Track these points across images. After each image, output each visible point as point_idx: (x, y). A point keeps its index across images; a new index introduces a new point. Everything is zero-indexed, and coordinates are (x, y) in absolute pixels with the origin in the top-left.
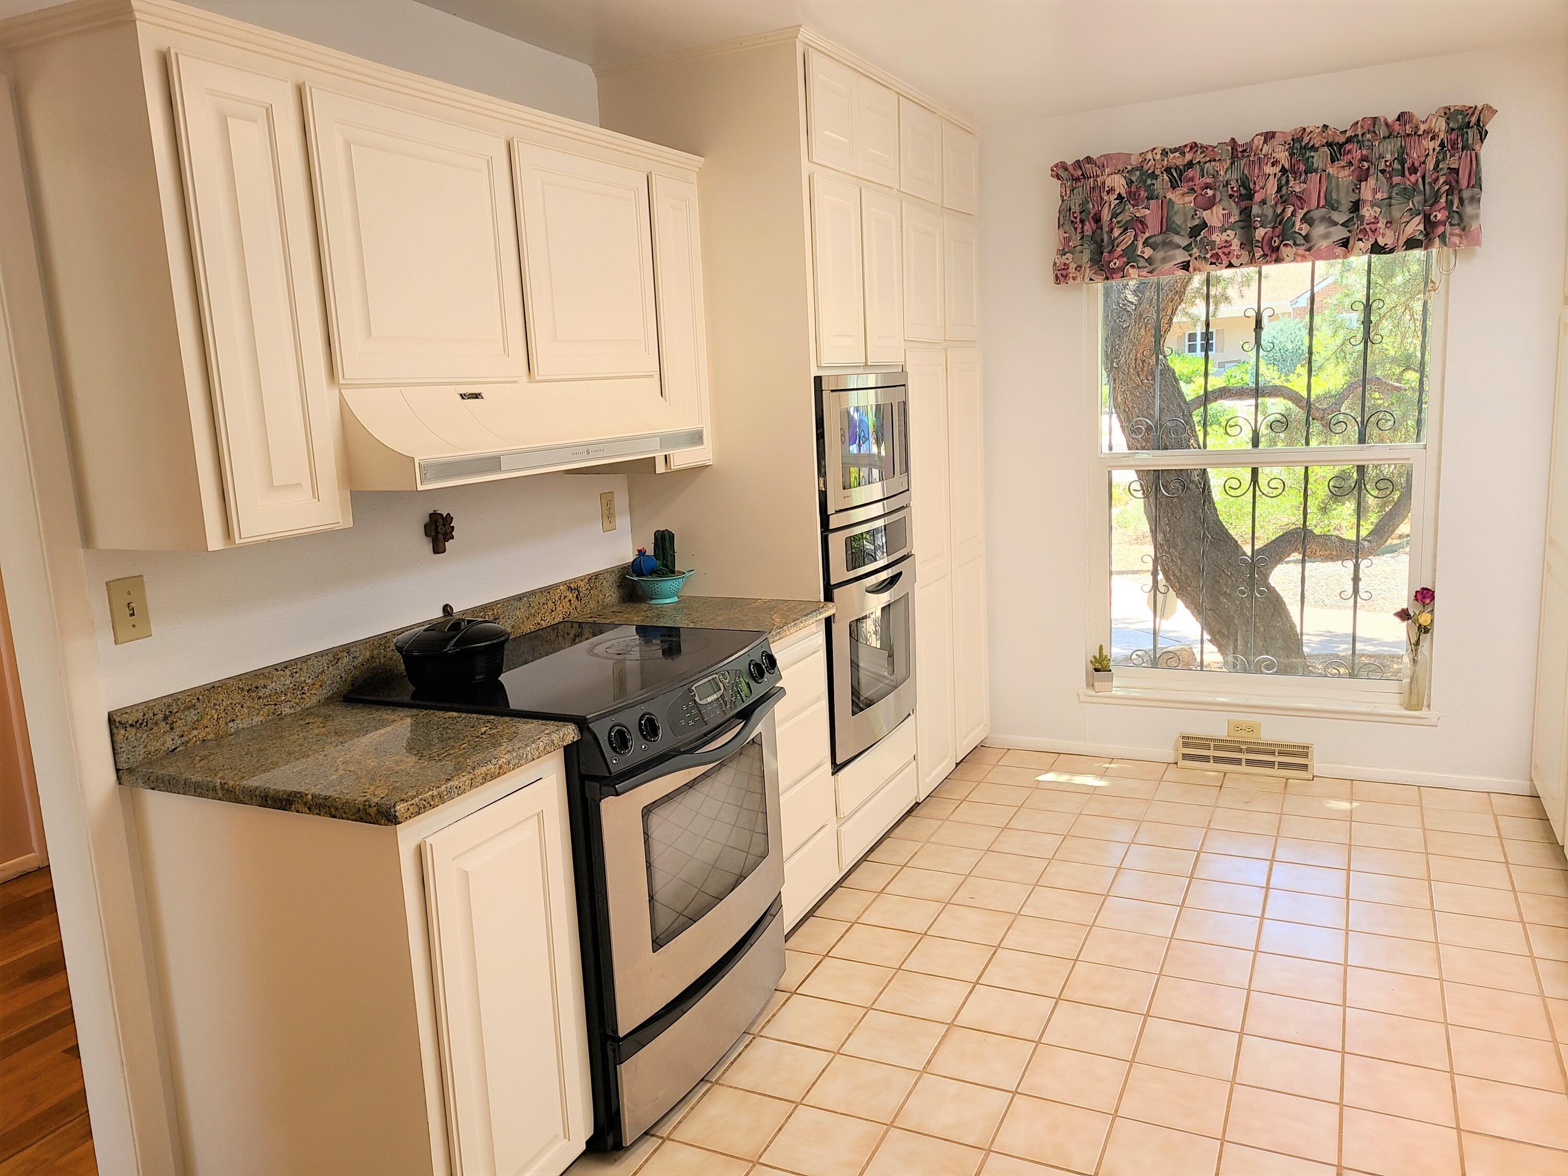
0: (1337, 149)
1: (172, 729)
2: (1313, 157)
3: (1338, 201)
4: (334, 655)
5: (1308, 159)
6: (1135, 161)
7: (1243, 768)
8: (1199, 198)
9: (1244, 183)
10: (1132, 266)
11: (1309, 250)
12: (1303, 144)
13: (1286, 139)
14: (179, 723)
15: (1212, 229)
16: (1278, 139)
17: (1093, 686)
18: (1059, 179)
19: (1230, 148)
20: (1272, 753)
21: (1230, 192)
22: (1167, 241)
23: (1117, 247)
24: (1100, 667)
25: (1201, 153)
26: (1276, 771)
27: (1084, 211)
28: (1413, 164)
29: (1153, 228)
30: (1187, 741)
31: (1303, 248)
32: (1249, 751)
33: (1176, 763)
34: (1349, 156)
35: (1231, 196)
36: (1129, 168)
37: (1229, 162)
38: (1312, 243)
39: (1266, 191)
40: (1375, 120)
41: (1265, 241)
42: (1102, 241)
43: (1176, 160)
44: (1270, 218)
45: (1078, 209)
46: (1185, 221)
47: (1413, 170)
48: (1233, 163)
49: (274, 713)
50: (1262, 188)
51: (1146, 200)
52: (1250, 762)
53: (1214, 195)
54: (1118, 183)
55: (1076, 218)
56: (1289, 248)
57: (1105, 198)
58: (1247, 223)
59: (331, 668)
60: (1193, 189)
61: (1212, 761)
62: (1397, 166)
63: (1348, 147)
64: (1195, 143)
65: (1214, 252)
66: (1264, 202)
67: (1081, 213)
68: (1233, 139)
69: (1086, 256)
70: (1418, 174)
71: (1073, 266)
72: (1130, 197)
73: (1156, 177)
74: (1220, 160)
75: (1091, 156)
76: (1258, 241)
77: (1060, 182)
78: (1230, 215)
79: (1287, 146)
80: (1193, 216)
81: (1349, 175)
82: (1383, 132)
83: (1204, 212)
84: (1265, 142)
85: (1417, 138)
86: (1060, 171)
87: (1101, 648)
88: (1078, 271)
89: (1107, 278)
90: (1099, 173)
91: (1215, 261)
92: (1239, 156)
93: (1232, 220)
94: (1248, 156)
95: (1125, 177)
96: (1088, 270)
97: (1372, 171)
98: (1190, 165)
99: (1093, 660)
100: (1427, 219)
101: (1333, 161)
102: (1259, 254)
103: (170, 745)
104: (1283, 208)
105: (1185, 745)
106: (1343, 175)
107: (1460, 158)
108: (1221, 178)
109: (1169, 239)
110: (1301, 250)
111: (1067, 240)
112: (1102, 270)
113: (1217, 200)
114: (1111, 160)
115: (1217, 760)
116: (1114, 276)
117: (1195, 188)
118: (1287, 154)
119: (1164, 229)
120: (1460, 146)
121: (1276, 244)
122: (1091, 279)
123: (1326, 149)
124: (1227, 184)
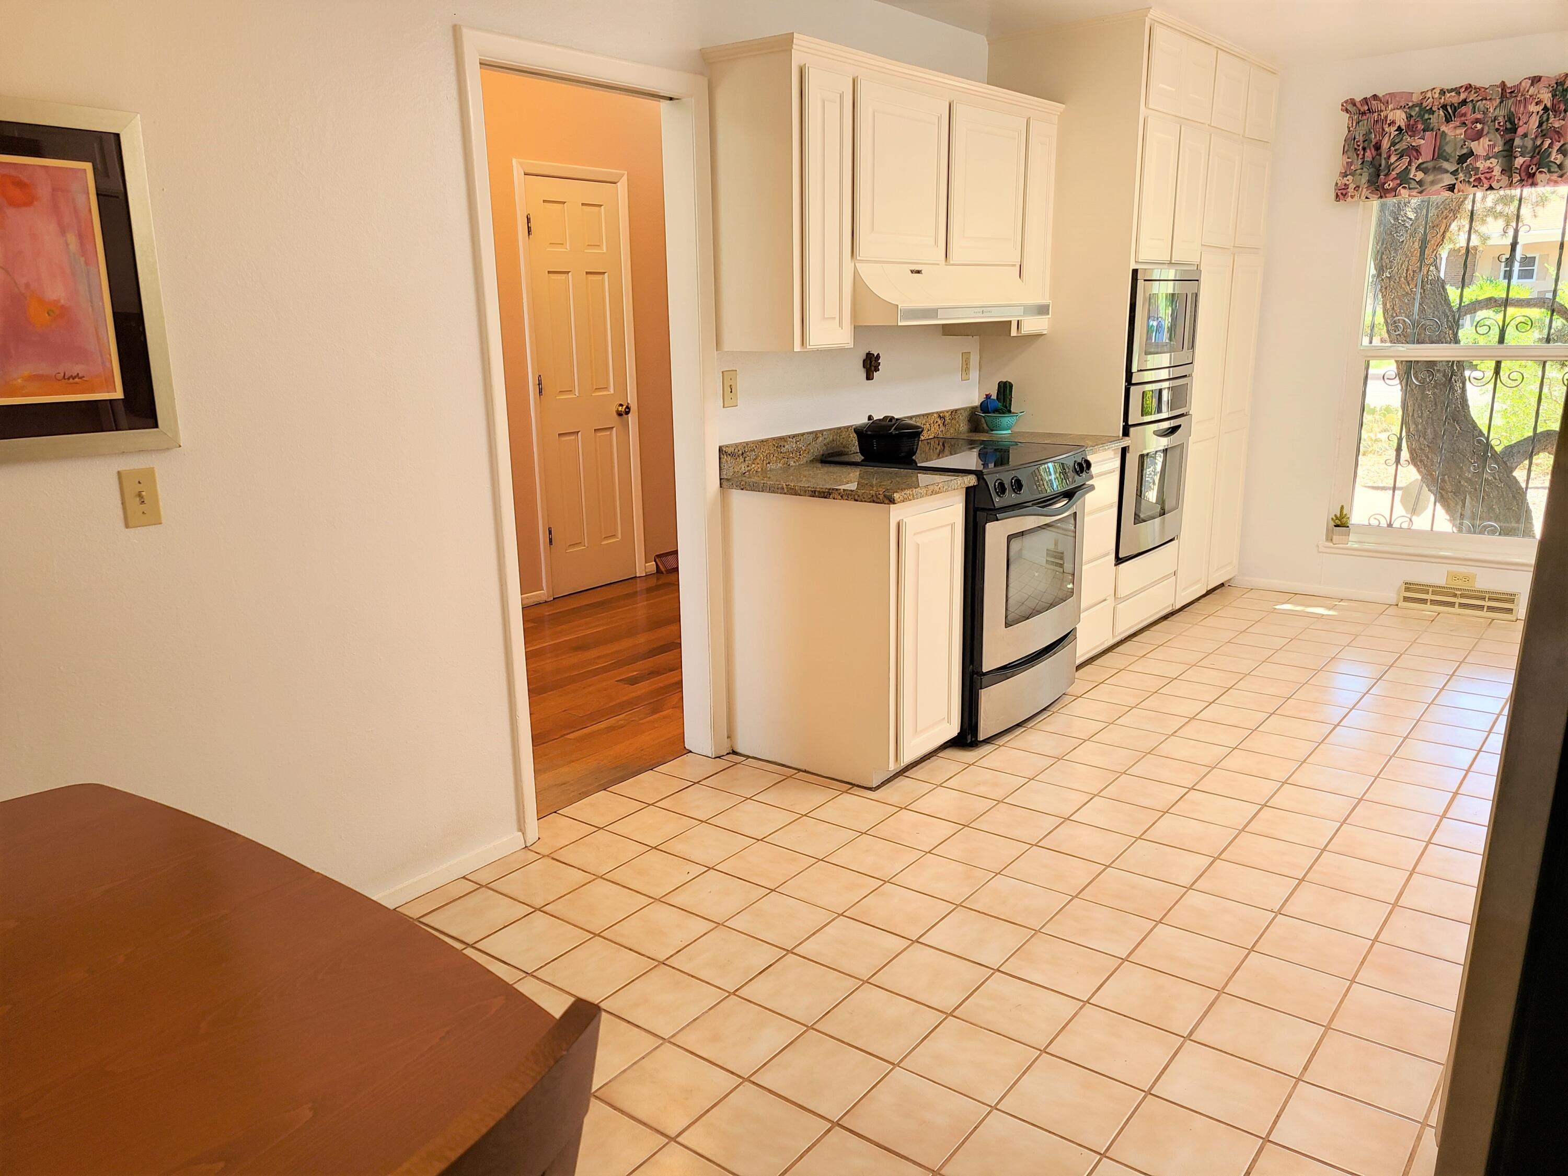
1: (745, 461)
4: (816, 434)
5: (1567, 99)
6: (1416, 99)
7: (1457, 610)
8: (1470, 131)
9: (1510, 118)
10: (1404, 188)
11: (1561, 176)
13: (1550, 83)
14: (747, 459)
15: (1477, 157)
16: (1544, 83)
17: (1332, 540)
18: (1347, 112)
19: (1500, 90)
20: (1484, 599)
21: (1497, 126)
22: (1437, 167)
23: (1393, 170)
24: (1339, 523)
25: (1475, 93)
26: (1484, 613)
27: (1366, 140)
29: (1426, 156)
30: (1409, 587)
31: (1556, 174)
32: (1462, 596)
33: (1397, 605)
35: (1497, 130)
36: (1410, 104)
37: (1498, 101)
38: (1565, 171)
39: (1529, 125)
41: (1523, 168)
42: (1380, 166)
43: (1452, 98)
44: (1529, 149)
45: (1361, 139)
48: (1501, 102)
49: (787, 464)
50: (1525, 123)
51: (1422, 132)
52: (1462, 605)
53: (1482, 129)
54: (1400, 117)
55: (1359, 146)
56: (1543, 175)
57: (1387, 129)
58: (1509, 153)
59: (814, 442)
60: (1464, 123)
61: (1429, 603)
64: (1470, 85)
65: (1477, 177)
66: (1525, 135)
67: (1364, 142)
68: (1503, 82)
69: (1364, 179)
71: (1352, 186)
72: (1411, 129)
73: (1433, 112)
74: (1491, 99)
75: (1378, 94)
76: (1516, 168)
77: (1348, 115)
78: (1494, 146)
79: (1551, 89)
80: (1462, 146)
83: (1472, 143)
84: (1532, 84)
86: (1349, 106)
87: (1342, 508)
88: (1357, 191)
89: (1381, 197)
90: (1383, 108)
91: (1478, 183)
92: (1508, 96)
93: (1496, 150)
94: (1516, 96)
95: (1406, 112)
96: (1365, 190)
98: (1464, 102)
99: (1334, 518)
102: (1516, 179)
103: (743, 470)
104: (1542, 140)
105: (1407, 590)
108: (1490, 115)
109: (1439, 165)
110: (1554, 176)
111: (1349, 164)
112: (1378, 190)
113: (1485, 132)
114: (1395, 97)
115: (1434, 602)
116: (1387, 195)
117: (1467, 122)
118: (1550, 95)
119: (1436, 156)
121: (1533, 171)
122: (1367, 198)
124: (1495, 119)
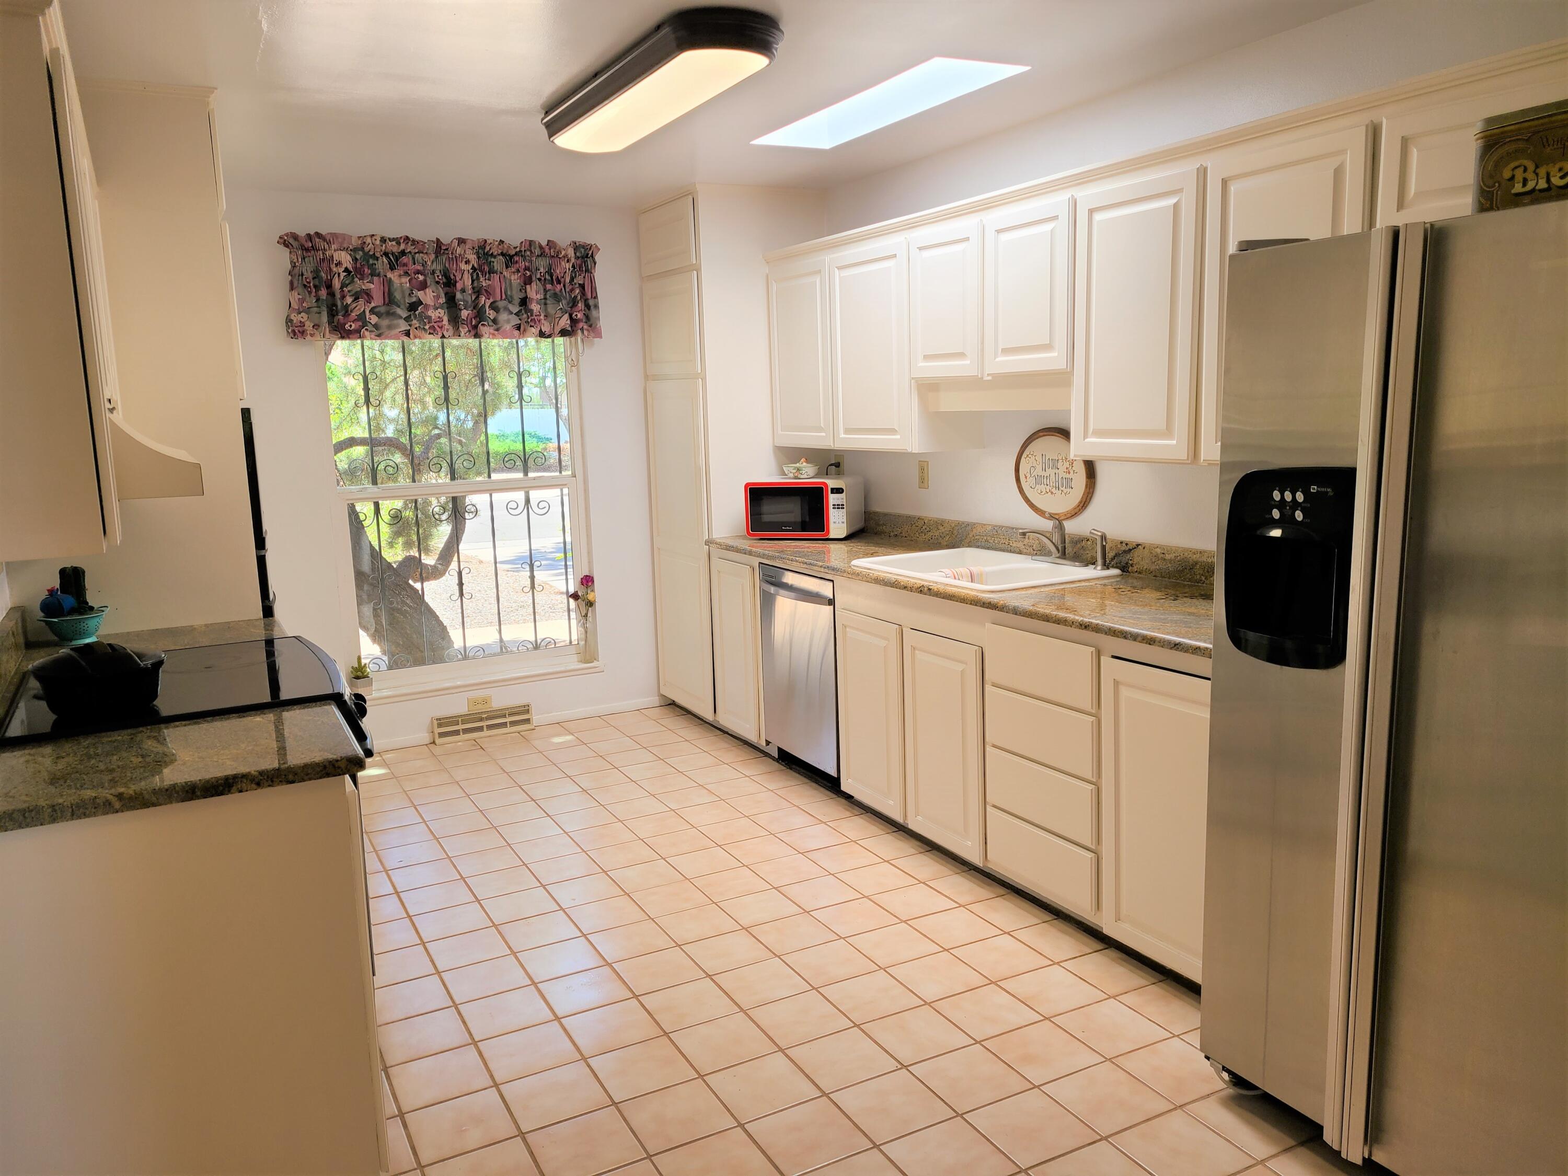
0: (509, 259)
2: (493, 262)
3: (511, 297)
5: (490, 262)
6: (355, 243)
7: (486, 733)
8: (414, 281)
9: (446, 274)
10: (365, 330)
11: (497, 330)
12: (486, 251)
13: (474, 246)
15: (427, 307)
16: (469, 245)
18: (287, 246)
19: (435, 245)
20: (504, 716)
21: (437, 279)
22: (391, 312)
23: (351, 311)
24: (360, 675)
26: (508, 729)
27: (315, 278)
28: (558, 277)
29: (377, 301)
32: (488, 718)
33: (434, 742)
34: (517, 265)
35: (438, 283)
36: (351, 247)
37: (434, 256)
38: (499, 326)
39: (464, 282)
40: (531, 243)
41: (468, 321)
42: (336, 305)
43: (392, 247)
44: (469, 303)
45: (310, 276)
46: (404, 297)
47: (559, 282)
48: (437, 257)
50: (461, 280)
51: (370, 277)
52: (490, 727)
53: (425, 281)
54: (345, 258)
55: (309, 283)
56: (486, 327)
57: (335, 269)
58: (451, 303)
60: (407, 273)
61: (461, 733)
62: (548, 277)
63: (516, 258)
64: (407, 237)
65: (430, 324)
66: (463, 291)
67: (313, 279)
68: (438, 240)
69: (325, 318)
70: (562, 285)
71: (310, 324)
72: (359, 272)
73: (377, 259)
74: (426, 253)
75: (319, 231)
76: (463, 320)
77: (289, 249)
78: (438, 297)
79: (475, 251)
80: (410, 294)
81: (518, 279)
82: (537, 252)
83: (418, 292)
84: (459, 245)
85: (558, 259)
86: (290, 240)
87: (357, 658)
88: (316, 329)
89: (346, 338)
90: (326, 246)
91: (432, 331)
92: (442, 252)
93: (441, 301)
94: (448, 253)
95: (350, 255)
96: (324, 329)
97: (534, 278)
98: (403, 253)
99: (353, 671)
100: (571, 316)
101: (507, 267)
102: (462, 330)
104: (476, 296)
106: (516, 280)
107: (584, 277)
108: (428, 268)
109: (392, 310)
110: (493, 330)
111: (302, 301)
112: (336, 331)
113: (429, 284)
114: (337, 238)
115: (466, 731)
116: (350, 336)
117: (409, 272)
118: (475, 256)
119: (387, 302)
120: (584, 269)
121: (476, 324)
122: (330, 338)
123: (501, 257)
124: (433, 272)
